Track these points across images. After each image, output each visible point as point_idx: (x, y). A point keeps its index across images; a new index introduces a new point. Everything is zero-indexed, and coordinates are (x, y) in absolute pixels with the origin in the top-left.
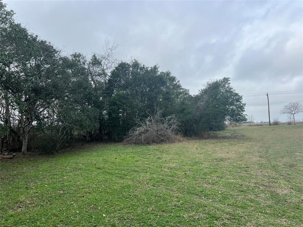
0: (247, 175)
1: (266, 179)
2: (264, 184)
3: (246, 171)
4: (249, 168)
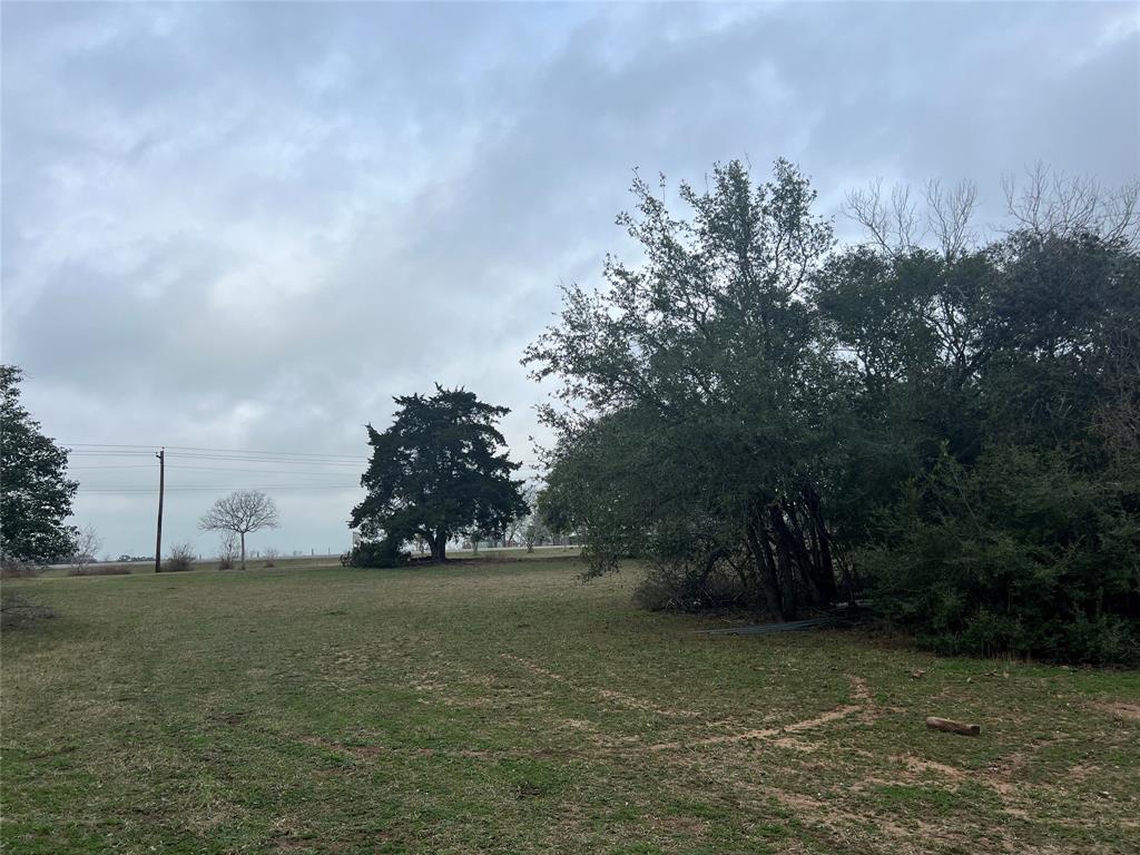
0: (69, 784)
1: (144, 785)
2: (140, 807)
3: (64, 767)
4: (78, 754)
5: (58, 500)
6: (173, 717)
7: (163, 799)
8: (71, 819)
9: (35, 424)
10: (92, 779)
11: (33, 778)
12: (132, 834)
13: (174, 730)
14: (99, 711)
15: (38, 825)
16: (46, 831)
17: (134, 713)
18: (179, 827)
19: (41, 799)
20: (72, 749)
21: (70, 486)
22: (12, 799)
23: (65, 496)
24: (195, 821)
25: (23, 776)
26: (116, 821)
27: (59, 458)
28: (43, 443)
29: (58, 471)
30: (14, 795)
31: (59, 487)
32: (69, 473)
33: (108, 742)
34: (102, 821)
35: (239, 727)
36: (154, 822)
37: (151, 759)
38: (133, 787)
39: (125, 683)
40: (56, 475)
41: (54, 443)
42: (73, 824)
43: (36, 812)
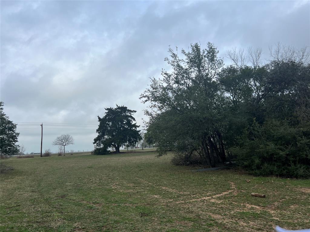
0: (18, 215)
1: (39, 215)
2: (38, 221)
3: (17, 210)
4: (21, 206)
5: (14, 138)
6: (46, 196)
7: (44, 219)
8: (19, 224)
9: (8, 117)
10: (25, 213)
11: (8, 214)
12: (36, 228)
13: (47, 200)
14: (26, 195)
15: (10, 226)
16: (12, 228)
17: (36, 195)
18: (48, 226)
19: (11, 219)
20: (19, 206)
21: (17, 134)
22: (3, 219)
23: (16, 137)
24: (53, 224)
25: (6, 213)
26: (31, 225)
27: (14, 126)
28: (10, 122)
29: (14, 130)
30: (3, 218)
31: (14, 134)
32: (17, 130)
33: (29, 203)
34: (27, 225)
35: (64, 199)
36: (41, 225)
37: (41, 208)
38: (36, 216)
39: (33, 187)
40: (13, 131)
41: (13, 122)
42: (20, 226)
43: (10, 223)
